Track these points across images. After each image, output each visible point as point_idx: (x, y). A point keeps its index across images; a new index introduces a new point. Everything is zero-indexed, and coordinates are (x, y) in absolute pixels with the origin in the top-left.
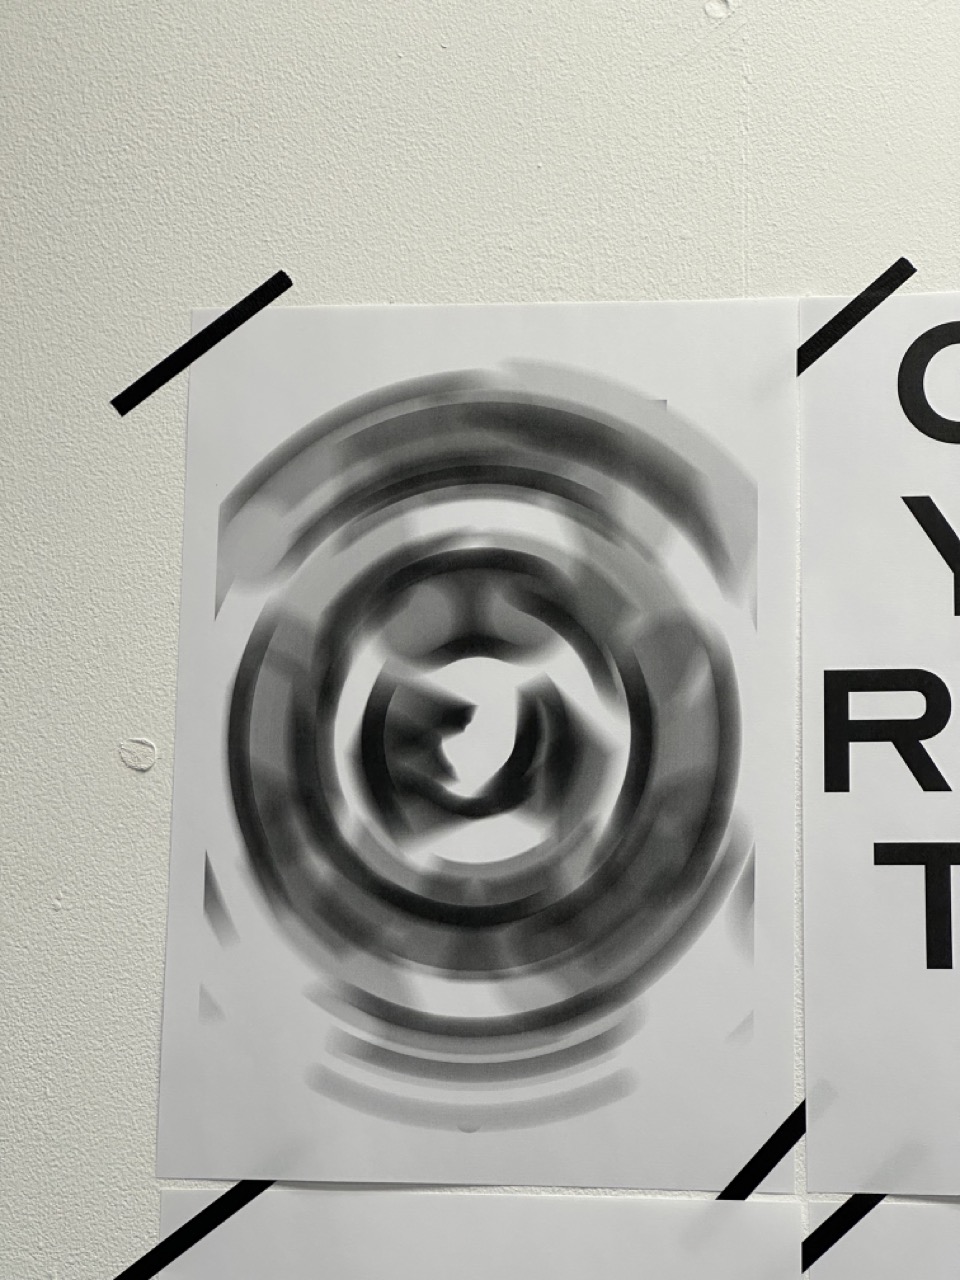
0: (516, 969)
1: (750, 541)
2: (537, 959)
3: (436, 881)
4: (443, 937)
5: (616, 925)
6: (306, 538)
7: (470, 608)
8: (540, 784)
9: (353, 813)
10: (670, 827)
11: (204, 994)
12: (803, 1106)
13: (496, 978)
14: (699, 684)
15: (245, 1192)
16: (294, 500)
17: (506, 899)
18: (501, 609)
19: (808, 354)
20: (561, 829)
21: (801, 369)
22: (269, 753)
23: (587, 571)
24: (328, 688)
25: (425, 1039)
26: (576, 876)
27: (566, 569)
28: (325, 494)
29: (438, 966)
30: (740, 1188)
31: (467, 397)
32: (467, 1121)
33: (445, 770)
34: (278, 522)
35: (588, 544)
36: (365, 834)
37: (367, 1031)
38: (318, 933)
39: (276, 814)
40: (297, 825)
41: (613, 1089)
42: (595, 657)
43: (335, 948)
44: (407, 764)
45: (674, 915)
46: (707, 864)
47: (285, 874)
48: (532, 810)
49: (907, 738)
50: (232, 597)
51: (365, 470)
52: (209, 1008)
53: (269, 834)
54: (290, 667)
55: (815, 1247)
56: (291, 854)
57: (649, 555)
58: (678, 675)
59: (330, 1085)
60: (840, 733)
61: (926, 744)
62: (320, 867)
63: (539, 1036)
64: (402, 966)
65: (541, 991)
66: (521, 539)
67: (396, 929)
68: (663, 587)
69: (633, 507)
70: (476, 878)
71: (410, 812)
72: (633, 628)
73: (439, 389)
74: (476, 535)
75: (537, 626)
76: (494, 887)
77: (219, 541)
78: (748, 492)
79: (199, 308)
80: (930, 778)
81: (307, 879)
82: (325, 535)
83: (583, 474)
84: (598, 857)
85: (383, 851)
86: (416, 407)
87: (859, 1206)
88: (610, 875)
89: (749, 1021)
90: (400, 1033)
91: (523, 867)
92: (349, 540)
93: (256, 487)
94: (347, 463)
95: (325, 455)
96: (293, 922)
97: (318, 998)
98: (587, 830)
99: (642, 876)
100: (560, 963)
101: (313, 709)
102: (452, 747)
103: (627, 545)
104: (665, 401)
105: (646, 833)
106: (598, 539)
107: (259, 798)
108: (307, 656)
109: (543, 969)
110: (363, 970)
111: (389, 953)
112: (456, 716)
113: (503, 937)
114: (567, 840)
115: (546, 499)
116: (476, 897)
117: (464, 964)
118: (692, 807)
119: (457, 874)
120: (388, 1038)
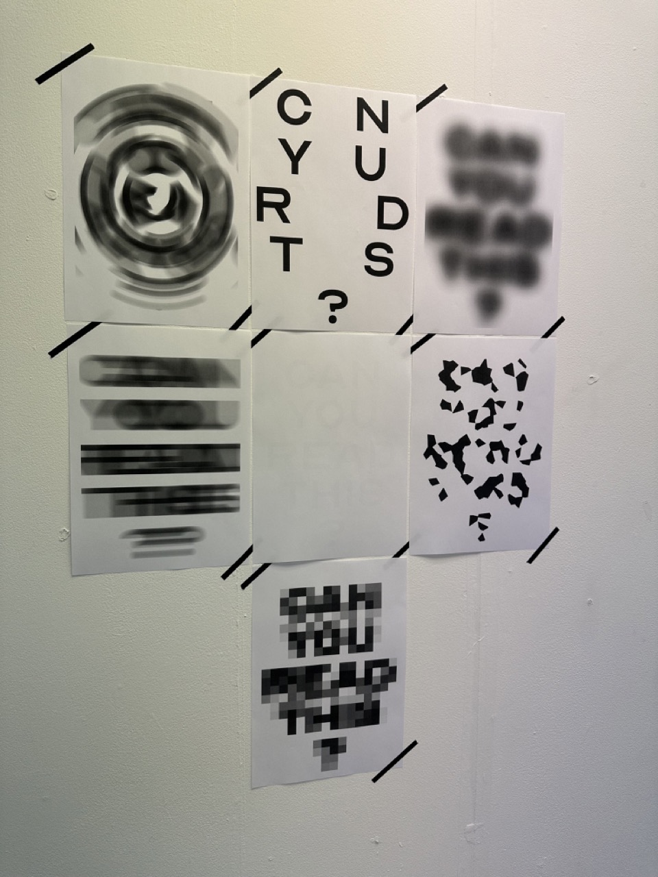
0: (172, 265)
1: (237, 146)
2: (177, 263)
3: (146, 238)
4: (150, 255)
5: (200, 254)
6: (103, 131)
7: (155, 158)
8: (177, 212)
9: (121, 217)
10: (214, 227)
11: (77, 268)
12: (251, 307)
13: (165, 267)
14: (222, 187)
15: (93, 325)
16: (98, 119)
17: (168, 245)
18: (164, 160)
19: (253, 92)
20: (183, 225)
21: (251, 97)
22: (94, 197)
23: (189, 150)
24: (112, 179)
25: (146, 284)
26: (188, 239)
27: (183, 149)
28: (108, 118)
29: (149, 263)
30: (235, 327)
31: (152, 93)
32: (159, 307)
33: (148, 206)
34: (92, 126)
35: (189, 142)
36: (125, 224)
37: (128, 281)
38: (111, 252)
39: (97, 215)
40: (104, 220)
41: (200, 300)
42: (192, 176)
43: (117, 257)
44: (137, 203)
45: (216, 253)
46: (225, 239)
47: (101, 234)
48: (174, 219)
49: (279, 207)
50: (79, 147)
51: (120, 112)
52: (79, 272)
53: (95, 221)
54: (99, 171)
55: (254, 342)
56: (102, 228)
57: (207, 147)
58: (216, 183)
59: (117, 296)
60: (261, 205)
61: (284, 209)
62: (111, 232)
63: (179, 285)
64: (138, 263)
65: (179, 272)
66: (171, 139)
67: (135, 252)
68: (210, 157)
69: (203, 133)
70: (159, 238)
71: (139, 218)
72: (203, 169)
73: (143, 89)
74: (156, 136)
75: (174, 165)
76: (164, 241)
77: (75, 128)
78: (236, 132)
79: (63, 52)
80: (285, 219)
81: (107, 236)
82: (109, 131)
83: (188, 121)
84: (194, 234)
85: (131, 229)
86: (136, 93)
87: (265, 332)
88: (198, 240)
89: (237, 283)
90: (138, 282)
91: (173, 236)
92: (116, 133)
93: (86, 113)
94: (114, 109)
95: (107, 106)
96: (103, 248)
97: (112, 271)
98: (191, 227)
99: (206, 241)
100: (184, 264)
101: (107, 184)
102: (150, 199)
103: (201, 144)
104: (212, 102)
105: (208, 229)
106: (192, 141)
107: (91, 211)
108: (105, 168)
109: (178, 266)
110: (126, 263)
111: (133, 259)
112: (152, 190)
113: (167, 256)
114: (185, 229)
115: (177, 127)
116: (159, 244)
117: (156, 263)
118: (221, 222)
119: (153, 237)
120: (134, 283)
